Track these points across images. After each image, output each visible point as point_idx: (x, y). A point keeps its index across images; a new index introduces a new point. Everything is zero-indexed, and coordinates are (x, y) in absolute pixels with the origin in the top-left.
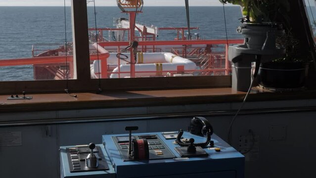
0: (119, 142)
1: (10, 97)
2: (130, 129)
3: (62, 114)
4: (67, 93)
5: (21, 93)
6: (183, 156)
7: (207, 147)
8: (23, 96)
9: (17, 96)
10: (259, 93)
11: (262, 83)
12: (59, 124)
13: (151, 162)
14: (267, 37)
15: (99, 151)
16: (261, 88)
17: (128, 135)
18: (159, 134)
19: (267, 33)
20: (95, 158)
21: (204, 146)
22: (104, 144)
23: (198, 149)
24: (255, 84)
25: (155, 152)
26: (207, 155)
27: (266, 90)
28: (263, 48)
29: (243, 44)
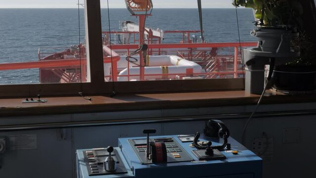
0: (136, 145)
1: (24, 101)
2: (148, 132)
3: (77, 117)
4: (81, 96)
5: (36, 97)
6: (201, 159)
7: (224, 150)
8: (38, 99)
9: (32, 100)
10: (272, 96)
11: (274, 86)
12: (74, 127)
13: (169, 165)
14: (282, 39)
15: (116, 154)
16: (274, 91)
17: (146, 138)
18: (175, 137)
19: (282, 35)
20: (113, 161)
21: (221, 149)
22: (121, 147)
23: (216, 152)
24: (269, 87)
25: (172, 155)
26: (224, 158)
27: (279, 93)
28: (277, 51)
29: (257, 47)
